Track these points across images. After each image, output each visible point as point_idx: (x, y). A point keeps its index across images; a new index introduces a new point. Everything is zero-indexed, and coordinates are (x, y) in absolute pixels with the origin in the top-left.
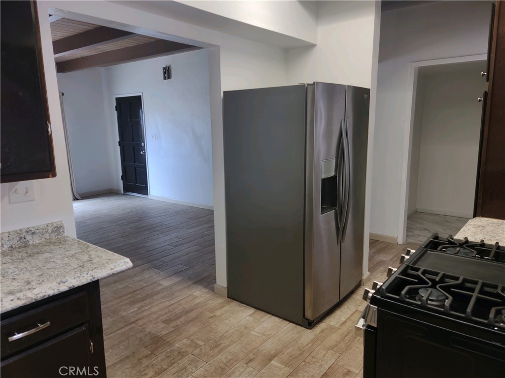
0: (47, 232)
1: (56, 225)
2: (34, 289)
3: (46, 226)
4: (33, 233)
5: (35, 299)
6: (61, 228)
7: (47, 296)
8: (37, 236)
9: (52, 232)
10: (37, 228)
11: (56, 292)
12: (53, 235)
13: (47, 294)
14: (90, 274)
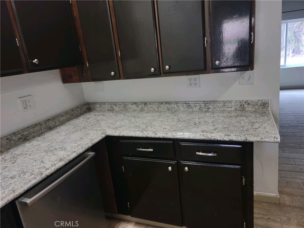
0: (257, 105)
1: (264, 102)
2: (213, 133)
3: (258, 101)
4: (249, 104)
5: (210, 139)
6: (267, 104)
7: (216, 140)
8: (251, 106)
9: (260, 105)
10: (252, 101)
11: (222, 139)
12: (261, 107)
13: (216, 138)
14: (246, 136)
